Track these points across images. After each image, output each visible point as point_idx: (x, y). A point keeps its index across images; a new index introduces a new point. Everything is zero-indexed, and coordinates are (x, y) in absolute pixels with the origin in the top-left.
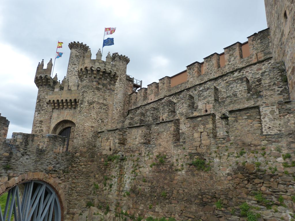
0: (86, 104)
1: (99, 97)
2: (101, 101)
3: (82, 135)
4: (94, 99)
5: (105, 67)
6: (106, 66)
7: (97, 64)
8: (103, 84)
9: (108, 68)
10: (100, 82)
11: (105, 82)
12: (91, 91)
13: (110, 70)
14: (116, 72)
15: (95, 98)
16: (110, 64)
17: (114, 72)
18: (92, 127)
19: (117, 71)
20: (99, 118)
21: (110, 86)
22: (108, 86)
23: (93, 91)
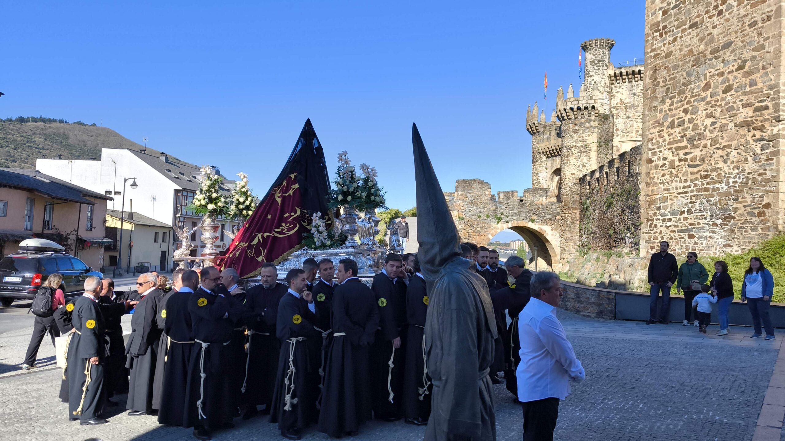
1: (577, 139)
2: (580, 144)
4: (572, 144)
5: (578, 104)
6: (580, 102)
7: (569, 103)
8: (581, 123)
9: (583, 104)
10: (576, 122)
11: (583, 120)
12: (568, 135)
13: (584, 105)
14: (594, 105)
15: (573, 142)
16: (584, 98)
17: (591, 105)
18: (573, 174)
19: (595, 102)
20: (579, 163)
21: (589, 123)
22: (587, 124)
23: (571, 136)
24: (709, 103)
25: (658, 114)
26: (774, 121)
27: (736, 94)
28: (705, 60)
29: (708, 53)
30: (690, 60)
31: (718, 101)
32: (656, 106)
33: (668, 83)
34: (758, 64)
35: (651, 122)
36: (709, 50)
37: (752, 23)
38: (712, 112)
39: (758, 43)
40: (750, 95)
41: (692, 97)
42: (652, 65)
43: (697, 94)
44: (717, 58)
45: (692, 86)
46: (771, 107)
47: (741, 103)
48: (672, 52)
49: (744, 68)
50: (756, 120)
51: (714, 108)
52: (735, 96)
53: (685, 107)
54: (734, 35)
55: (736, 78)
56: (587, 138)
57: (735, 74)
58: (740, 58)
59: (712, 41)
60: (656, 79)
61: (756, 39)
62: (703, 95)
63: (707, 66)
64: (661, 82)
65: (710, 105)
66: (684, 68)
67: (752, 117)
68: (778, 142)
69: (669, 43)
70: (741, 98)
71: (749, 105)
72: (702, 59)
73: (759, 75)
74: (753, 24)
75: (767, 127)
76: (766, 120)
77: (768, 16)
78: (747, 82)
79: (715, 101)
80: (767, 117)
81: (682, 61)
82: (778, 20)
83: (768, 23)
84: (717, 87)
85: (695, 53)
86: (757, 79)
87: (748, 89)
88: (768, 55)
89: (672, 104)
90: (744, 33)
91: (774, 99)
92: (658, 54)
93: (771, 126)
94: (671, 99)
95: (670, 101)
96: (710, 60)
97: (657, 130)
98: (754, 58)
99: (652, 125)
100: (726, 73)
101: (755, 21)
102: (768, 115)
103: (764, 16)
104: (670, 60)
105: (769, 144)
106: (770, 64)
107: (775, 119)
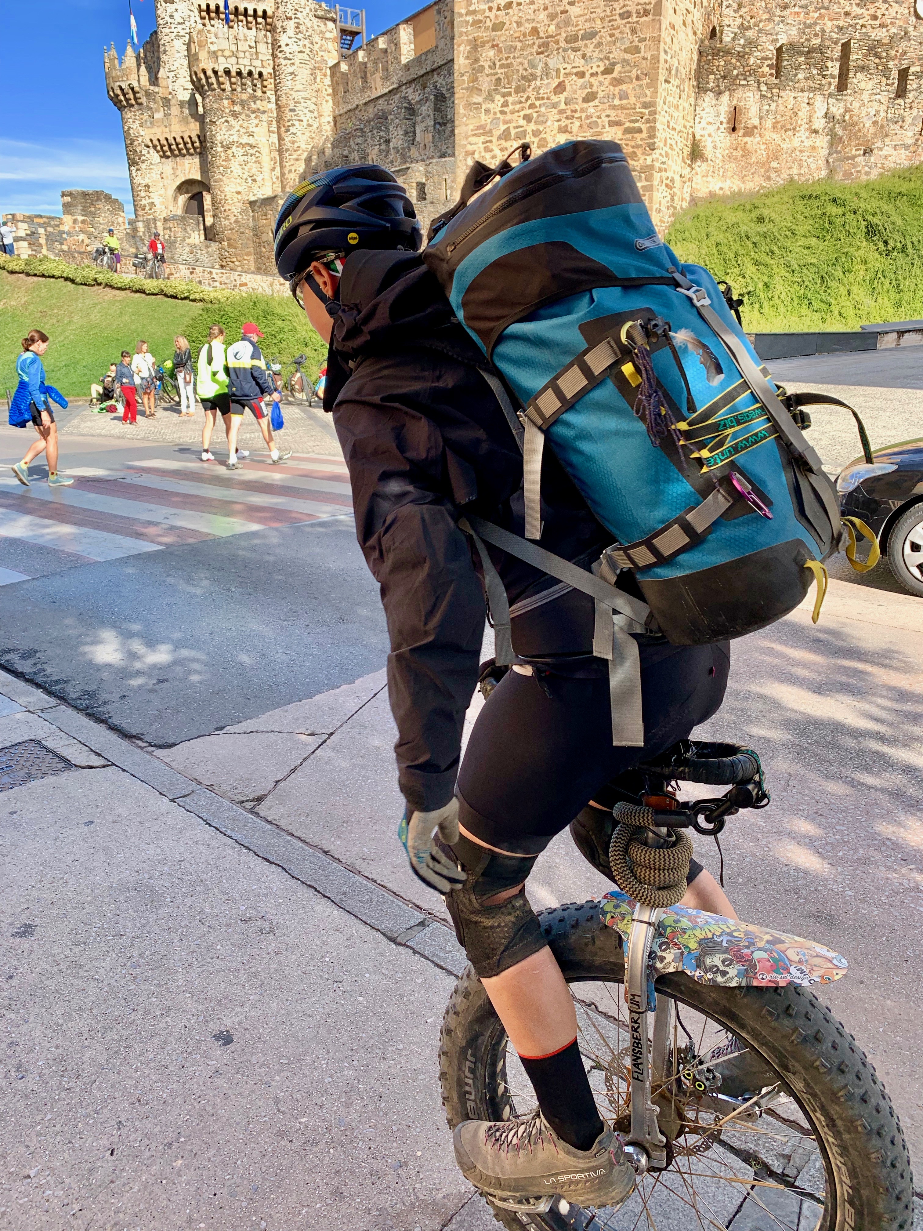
0: (219, 149)
1: (239, 131)
2: (245, 140)
3: (225, 211)
5: (237, 63)
6: (240, 61)
7: (221, 60)
8: (242, 101)
9: (245, 66)
10: (235, 98)
11: (244, 97)
12: (223, 120)
13: (248, 68)
14: (262, 70)
15: (232, 135)
16: (247, 54)
17: (258, 70)
20: (247, 174)
23: (227, 121)
24: (561, 112)
25: (483, 116)
26: (647, 149)
27: (601, 106)
28: (558, 49)
29: (562, 38)
30: (534, 43)
31: (576, 111)
32: (479, 104)
33: (499, 71)
34: (631, 72)
35: (471, 127)
36: (564, 35)
37: (624, 13)
38: (566, 126)
39: (631, 42)
40: (620, 111)
41: (537, 99)
42: (470, 37)
43: (545, 96)
44: (575, 50)
45: (538, 83)
46: (645, 131)
47: (607, 119)
48: (505, 24)
49: (612, 73)
50: (627, 145)
51: (570, 121)
52: (599, 108)
53: (528, 112)
54: (598, 22)
55: (601, 84)
56: (254, 129)
57: (601, 78)
58: (608, 58)
59: (567, 23)
60: (477, 60)
61: (630, 37)
62: (554, 99)
63: (561, 58)
64: (487, 67)
65: (565, 115)
66: (525, 53)
67: (621, 140)
68: (652, 174)
69: (499, 9)
70: (608, 112)
71: (619, 124)
72: (553, 46)
73: (631, 87)
74: (626, 15)
75: (640, 156)
76: (638, 146)
77: (645, 10)
78: (616, 92)
79: (572, 111)
80: (640, 143)
81: (520, 41)
82: (657, 18)
83: (644, 19)
84: (575, 92)
85: (542, 35)
86: (629, 91)
87: (617, 102)
88: (644, 62)
89: (505, 104)
90: (613, 23)
91: (648, 121)
92: (480, 21)
93: (643, 154)
94: (503, 96)
95: (502, 100)
96: (565, 50)
97: (482, 139)
98: (625, 62)
99: (472, 130)
100: (588, 75)
101: (628, 12)
102: (641, 140)
103: (640, 7)
104: (501, 35)
105: (640, 177)
106: (646, 75)
107: (649, 147)
